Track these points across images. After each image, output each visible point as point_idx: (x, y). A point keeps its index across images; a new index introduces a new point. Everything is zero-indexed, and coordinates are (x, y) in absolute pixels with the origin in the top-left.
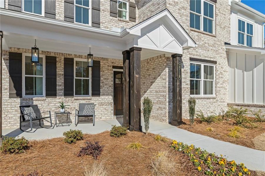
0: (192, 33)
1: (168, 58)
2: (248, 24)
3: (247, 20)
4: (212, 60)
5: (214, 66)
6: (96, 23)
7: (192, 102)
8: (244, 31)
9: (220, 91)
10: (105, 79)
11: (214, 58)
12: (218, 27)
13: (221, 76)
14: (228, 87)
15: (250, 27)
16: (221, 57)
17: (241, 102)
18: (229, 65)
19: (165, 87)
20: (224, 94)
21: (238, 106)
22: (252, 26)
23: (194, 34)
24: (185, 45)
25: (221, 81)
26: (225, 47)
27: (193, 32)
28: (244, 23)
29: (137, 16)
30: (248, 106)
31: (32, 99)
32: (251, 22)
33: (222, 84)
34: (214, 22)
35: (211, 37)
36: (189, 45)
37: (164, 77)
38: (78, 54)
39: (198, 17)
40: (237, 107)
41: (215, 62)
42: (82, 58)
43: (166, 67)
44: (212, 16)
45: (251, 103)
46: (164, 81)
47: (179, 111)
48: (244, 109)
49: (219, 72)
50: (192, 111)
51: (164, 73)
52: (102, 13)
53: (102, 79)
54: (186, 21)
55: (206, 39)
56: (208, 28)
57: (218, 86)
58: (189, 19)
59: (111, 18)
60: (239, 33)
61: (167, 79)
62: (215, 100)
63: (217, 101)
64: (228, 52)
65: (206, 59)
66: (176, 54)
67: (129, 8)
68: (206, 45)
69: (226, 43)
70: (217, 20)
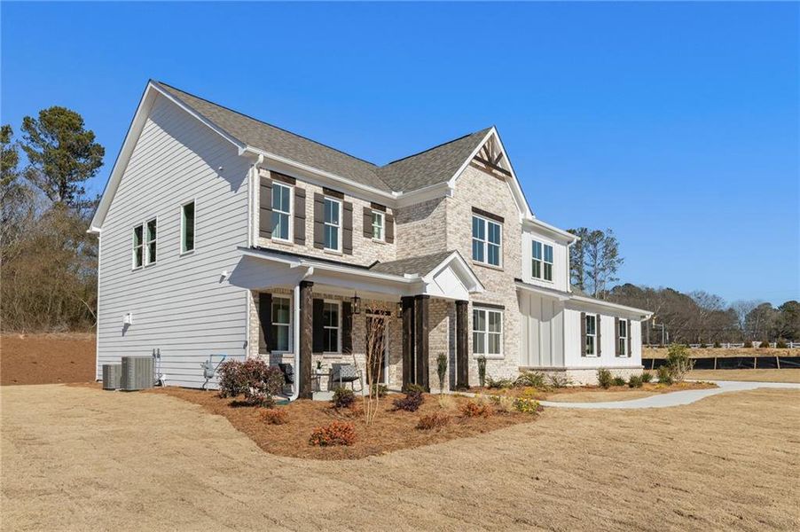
0: (475, 269)
1: (449, 304)
2: (545, 246)
3: (544, 241)
4: (499, 304)
5: (502, 313)
6: (348, 249)
7: (482, 361)
8: (540, 258)
9: (508, 348)
10: (357, 328)
11: (501, 301)
12: (506, 257)
13: (510, 327)
14: (520, 343)
15: (549, 250)
16: (510, 299)
17: (537, 366)
18: (521, 311)
19: (445, 343)
20: (515, 353)
21: (533, 370)
22: (551, 248)
23: (477, 270)
24: (472, 290)
25: (510, 334)
26: (515, 285)
27: (476, 267)
28: (540, 244)
29: (395, 234)
30: (546, 370)
31: (282, 356)
32: (550, 242)
33: (511, 339)
34: (500, 250)
35: (497, 272)
36: (478, 291)
37: (443, 329)
38: (327, 293)
39: (481, 244)
40: (531, 372)
41: (502, 308)
42: (332, 298)
43: (446, 316)
44: (498, 242)
45: (548, 366)
46: (443, 334)
47: (465, 373)
48: (540, 374)
49: (507, 322)
50: (482, 371)
51: (443, 323)
52: (355, 234)
53: (354, 329)
54: (468, 252)
55: (492, 276)
56: (494, 259)
57: (507, 341)
58: (471, 249)
59: (364, 239)
60: (534, 261)
61: (448, 331)
62: (502, 362)
63: (506, 363)
64: (519, 293)
65: (492, 303)
66: (462, 301)
67: (386, 224)
68: (492, 283)
69: (516, 280)
70: (504, 247)
